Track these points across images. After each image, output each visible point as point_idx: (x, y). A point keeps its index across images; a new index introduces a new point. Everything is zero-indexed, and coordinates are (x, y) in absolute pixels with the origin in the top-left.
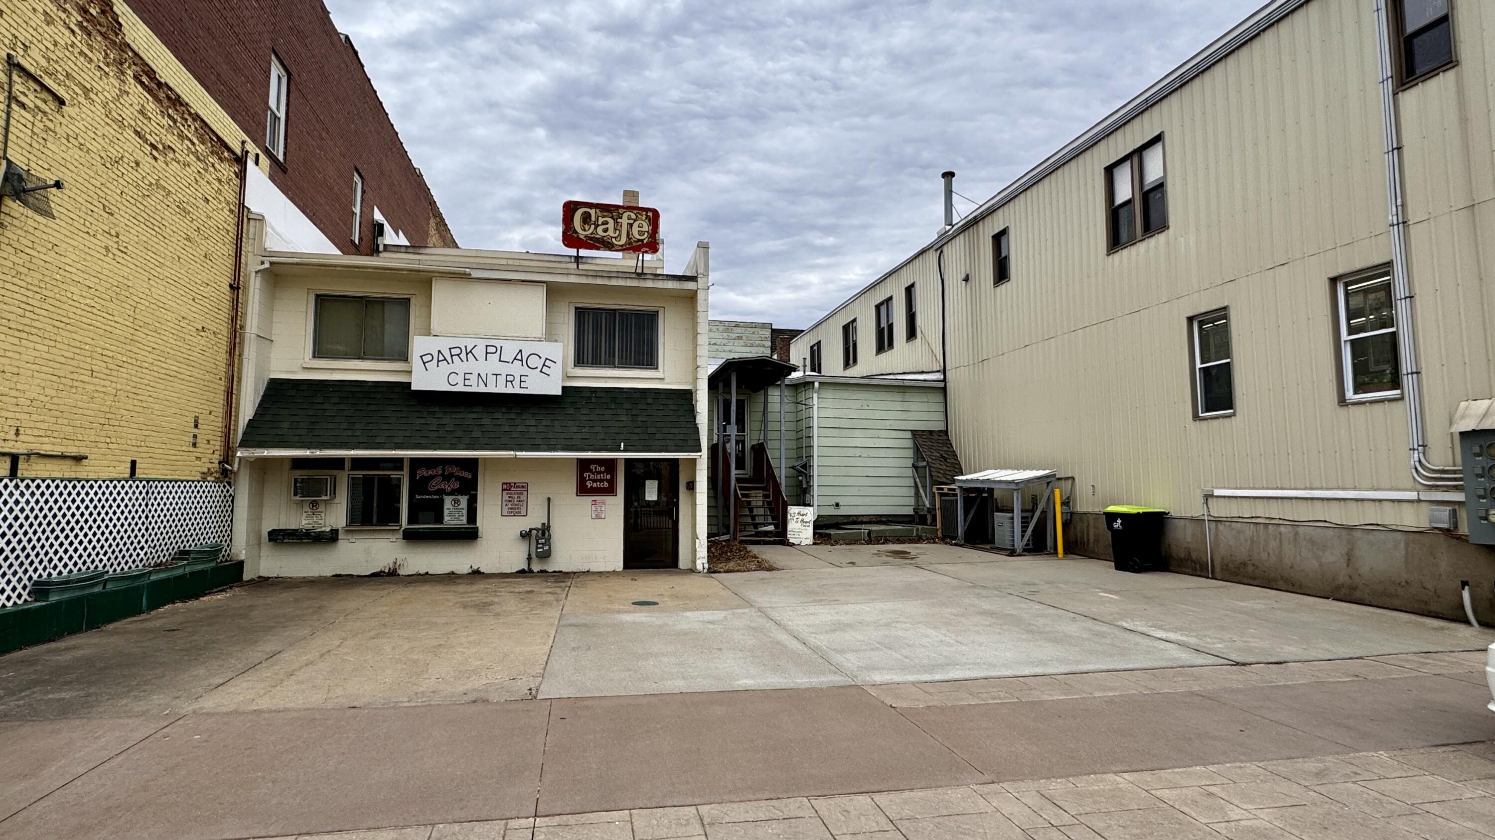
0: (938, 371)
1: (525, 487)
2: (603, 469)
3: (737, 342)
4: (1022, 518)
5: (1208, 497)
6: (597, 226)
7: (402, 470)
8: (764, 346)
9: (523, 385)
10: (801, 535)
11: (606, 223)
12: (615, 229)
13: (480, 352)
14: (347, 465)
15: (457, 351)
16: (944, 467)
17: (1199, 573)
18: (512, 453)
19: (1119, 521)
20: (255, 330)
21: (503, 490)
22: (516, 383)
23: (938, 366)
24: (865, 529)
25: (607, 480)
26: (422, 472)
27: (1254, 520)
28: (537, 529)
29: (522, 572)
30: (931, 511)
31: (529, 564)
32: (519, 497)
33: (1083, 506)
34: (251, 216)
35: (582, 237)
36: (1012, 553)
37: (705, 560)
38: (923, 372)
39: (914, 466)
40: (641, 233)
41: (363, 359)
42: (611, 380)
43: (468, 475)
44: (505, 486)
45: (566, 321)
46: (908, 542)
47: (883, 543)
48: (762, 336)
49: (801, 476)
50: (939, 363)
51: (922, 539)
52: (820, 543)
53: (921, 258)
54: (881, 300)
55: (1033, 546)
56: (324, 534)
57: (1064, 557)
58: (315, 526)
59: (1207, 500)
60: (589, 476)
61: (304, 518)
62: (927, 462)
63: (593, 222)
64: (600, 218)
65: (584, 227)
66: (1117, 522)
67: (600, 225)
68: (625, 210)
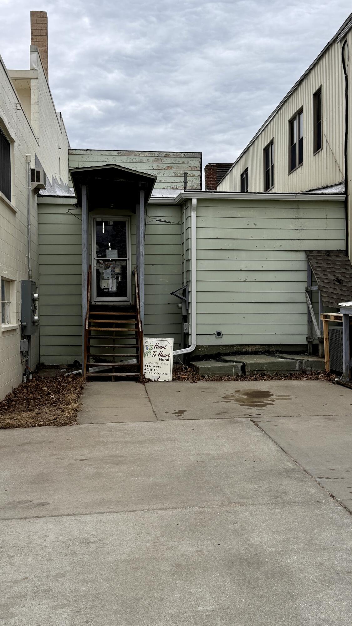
0: (340, 184)
3: (167, 172)
8: (193, 176)
16: (339, 292)
23: (341, 179)
30: (321, 340)
38: (327, 187)
39: (308, 291)
46: (287, 378)
47: (255, 379)
48: (192, 166)
49: (181, 303)
50: (342, 174)
51: (306, 374)
52: (184, 378)
53: (327, 55)
54: (293, 113)
62: (319, 286)
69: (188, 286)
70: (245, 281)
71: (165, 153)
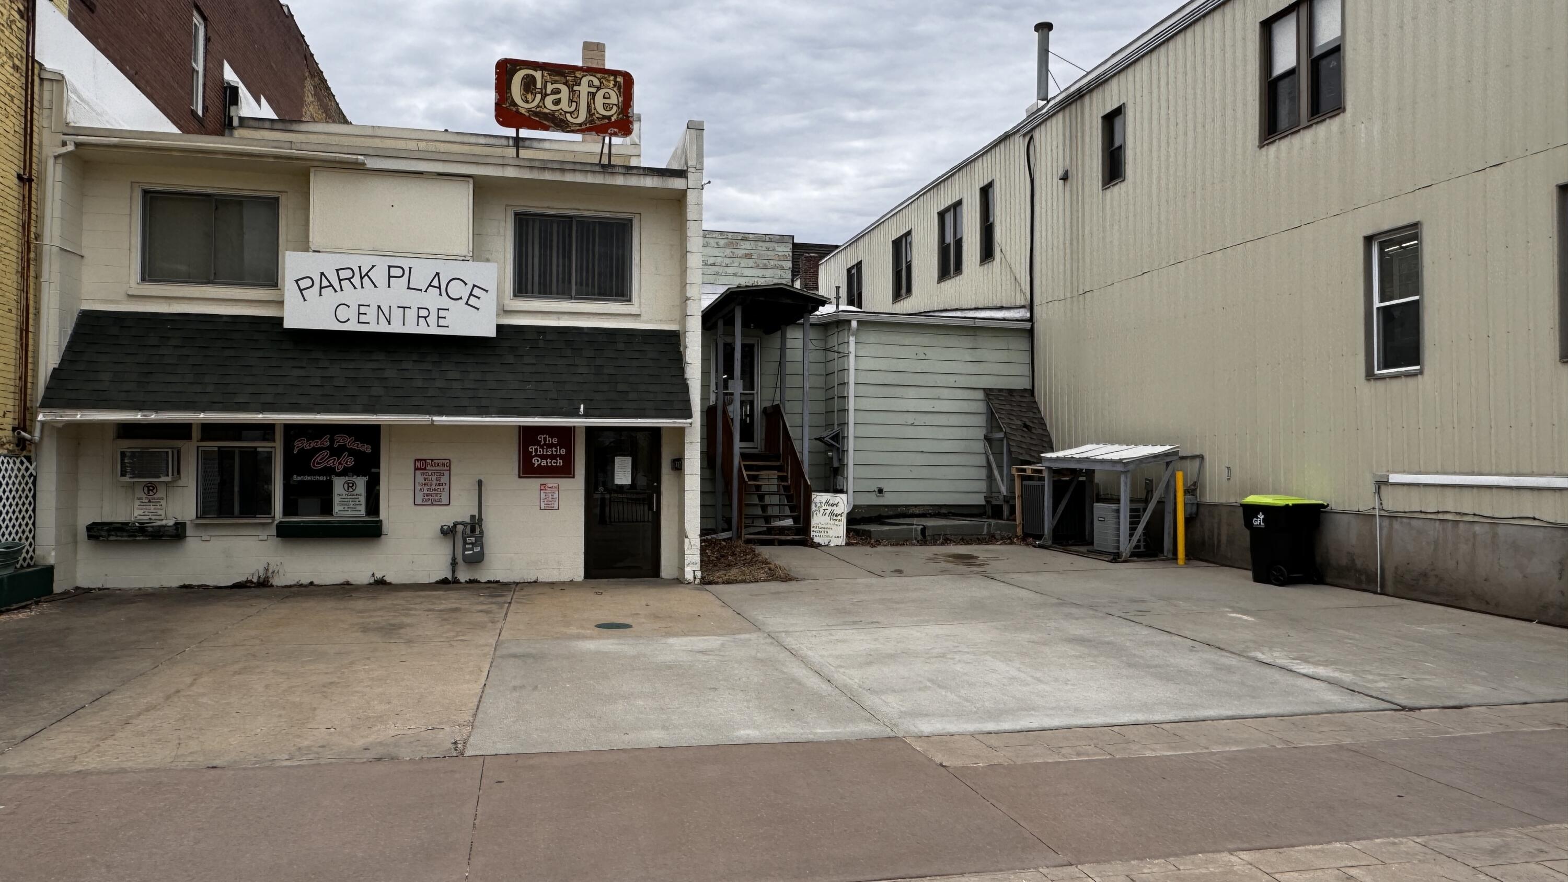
0: (1023, 307)
1: (446, 465)
2: (555, 441)
3: (744, 262)
4: (1132, 510)
5: (1381, 484)
6: (544, 95)
7: (274, 440)
8: (782, 268)
9: (442, 322)
10: (831, 533)
11: (557, 91)
12: (571, 101)
13: (379, 275)
14: (196, 433)
15: (348, 274)
16: (1028, 440)
17: (1364, 586)
18: (427, 418)
19: (1261, 516)
20: (57, 242)
21: (416, 469)
22: (432, 319)
23: (1022, 300)
24: (918, 524)
25: (561, 457)
26: (301, 444)
27: (1441, 517)
28: (463, 524)
29: (445, 582)
30: (1009, 499)
31: (454, 572)
32: (438, 479)
33: (1212, 495)
34: (45, 75)
35: (523, 111)
36: (1116, 558)
37: (697, 567)
38: (1001, 308)
39: (987, 439)
40: (607, 107)
41: (212, 283)
42: (566, 317)
43: (367, 449)
44: (418, 464)
45: (502, 232)
46: (976, 543)
47: (942, 544)
48: (780, 254)
49: (831, 451)
51: (996, 539)
52: (860, 543)
53: (1003, 147)
54: (946, 205)
55: (1144, 548)
56: (166, 528)
57: (1185, 563)
58: (153, 518)
59: (1379, 488)
60: (536, 450)
61: (136, 506)
62: (1005, 433)
63: (539, 90)
64: (549, 84)
65: (526, 97)
66: (1258, 518)
67: (549, 95)
68: (585, 73)
69: (843, 431)
70: (912, 425)
71: (742, 235)
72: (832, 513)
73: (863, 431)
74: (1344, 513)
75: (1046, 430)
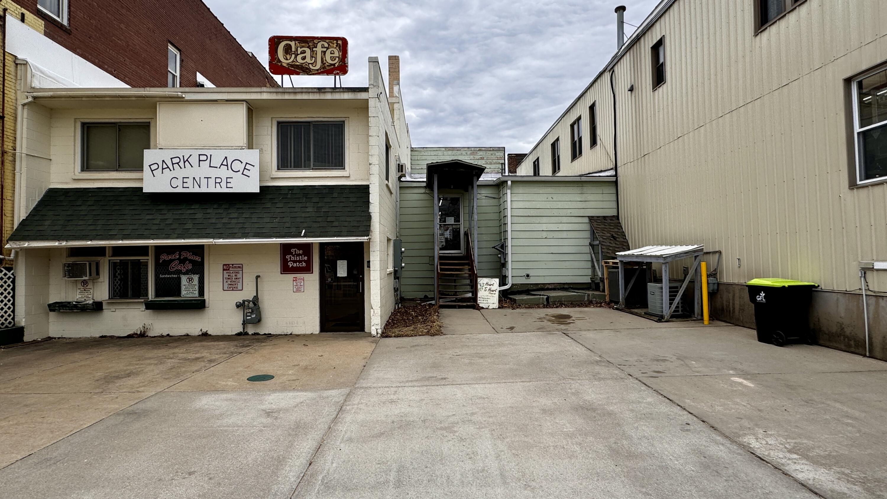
0: (612, 169)
1: (241, 267)
2: (301, 252)
3: (480, 162)
4: (670, 288)
5: (866, 270)
6: (297, 55)
7: (148, 255)
9: (229, 185)
11: (304, 52)
12: (312, 57)
13: (194, 160)
14: (109, 253)
15: (177, 160)
16: (614, 245)
17: (853, 349)
19: (763, 294)
20: (24, 151)
21: (224, 270)
22: (223, 184)
23: (612, 166)
24: (546, 295)
25: (305, 261)
26: (164, 257)
28: (249, 301)
29: (239, 334)
30: (602, 280)
31: (244, 329)
32: (236, 276)
33: (729, 277)
34: (18, 62)
35: (285, 65)
36: (660, 319)
37: (379, 327)
39: (590, 244)
40: (333, 59)
41: (117, 171)
42: (307, 180)
43: (198, 259)
44: (225, 267)
45: (270, 133)
46: (579, 306)
47: (557, 307)
48: (498, 156)
49: (500, 254)
50: (612, 162)
51: (592, 303)
52: (506, 307)
53: (599, 80)
54: (574, 120)
55: (682, 312)
56: (88, 305)
57: (709, 324)
58: (86, 299)
59: (865, 273)
60: (290, 257)
61: (78, 293)
62: (600, 241)
63: (294, 52)
64: (299, 48)
65: (286, 57)
66: (760, 295)
67: (299, 54)
68: (319, 41)
69: (505, 242)
70: (546, 238)
71: (479, 148)
72: (490, 290)
73: (516, 242)
74: (833, 292)
75: (626, 238)
